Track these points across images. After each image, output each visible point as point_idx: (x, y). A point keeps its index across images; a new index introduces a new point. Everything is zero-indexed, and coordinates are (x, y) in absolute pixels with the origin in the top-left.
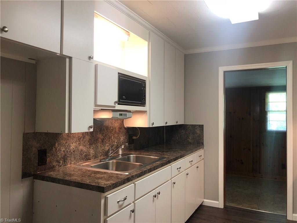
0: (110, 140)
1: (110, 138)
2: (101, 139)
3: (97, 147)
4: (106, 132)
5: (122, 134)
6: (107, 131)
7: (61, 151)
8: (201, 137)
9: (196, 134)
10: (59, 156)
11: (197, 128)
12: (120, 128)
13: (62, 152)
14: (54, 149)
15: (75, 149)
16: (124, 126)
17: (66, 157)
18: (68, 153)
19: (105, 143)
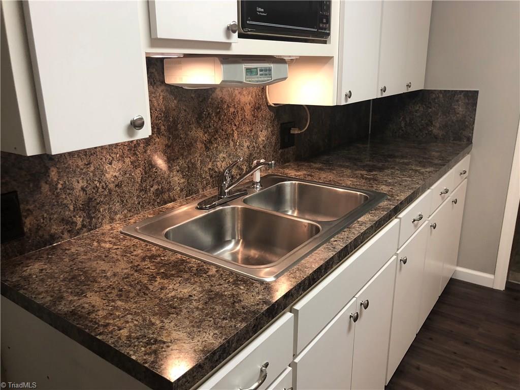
0: (228, 142)
1: (229, 136)
2: (202, 142)
3: (193, 164)
4: (217, 120)
5: (262, 124)
6: (220, 119)
7: (73, 189)
8: (467, 123)
9: (456, 113)
10: (66, 206)
11: (457, 101)
12: (257, 108)
13: (77, 192)
14: (45, 188)
15: (120, 178)
16: (267, 103)
17: (94, 204)
18: (97, 191)
19: (215, 152)
